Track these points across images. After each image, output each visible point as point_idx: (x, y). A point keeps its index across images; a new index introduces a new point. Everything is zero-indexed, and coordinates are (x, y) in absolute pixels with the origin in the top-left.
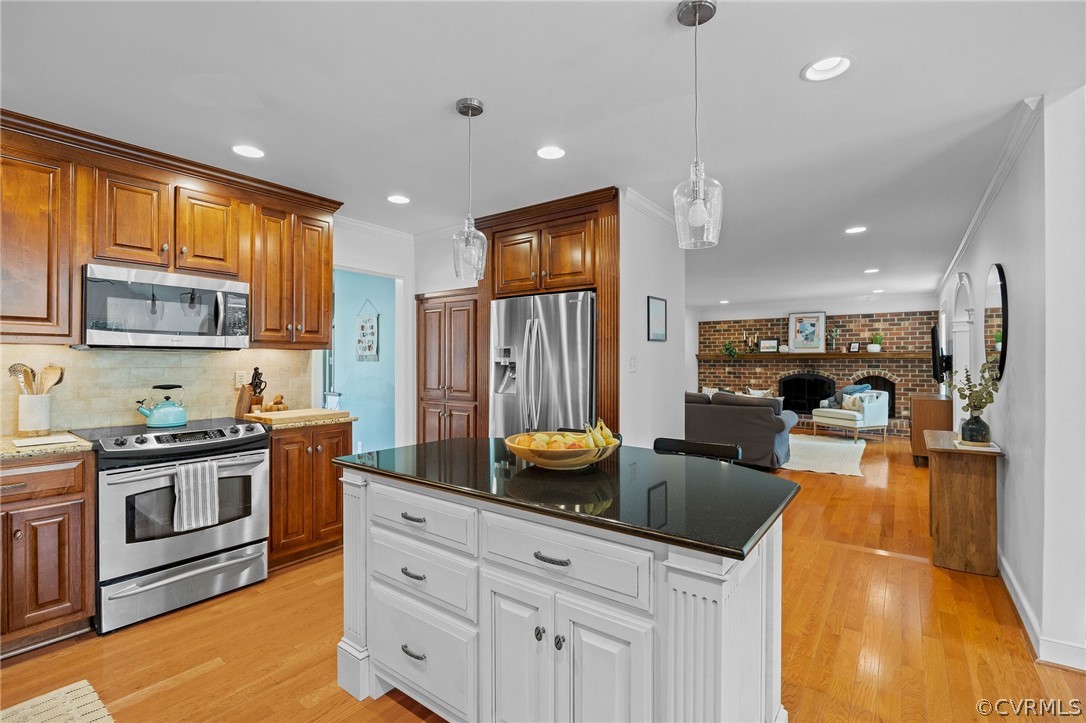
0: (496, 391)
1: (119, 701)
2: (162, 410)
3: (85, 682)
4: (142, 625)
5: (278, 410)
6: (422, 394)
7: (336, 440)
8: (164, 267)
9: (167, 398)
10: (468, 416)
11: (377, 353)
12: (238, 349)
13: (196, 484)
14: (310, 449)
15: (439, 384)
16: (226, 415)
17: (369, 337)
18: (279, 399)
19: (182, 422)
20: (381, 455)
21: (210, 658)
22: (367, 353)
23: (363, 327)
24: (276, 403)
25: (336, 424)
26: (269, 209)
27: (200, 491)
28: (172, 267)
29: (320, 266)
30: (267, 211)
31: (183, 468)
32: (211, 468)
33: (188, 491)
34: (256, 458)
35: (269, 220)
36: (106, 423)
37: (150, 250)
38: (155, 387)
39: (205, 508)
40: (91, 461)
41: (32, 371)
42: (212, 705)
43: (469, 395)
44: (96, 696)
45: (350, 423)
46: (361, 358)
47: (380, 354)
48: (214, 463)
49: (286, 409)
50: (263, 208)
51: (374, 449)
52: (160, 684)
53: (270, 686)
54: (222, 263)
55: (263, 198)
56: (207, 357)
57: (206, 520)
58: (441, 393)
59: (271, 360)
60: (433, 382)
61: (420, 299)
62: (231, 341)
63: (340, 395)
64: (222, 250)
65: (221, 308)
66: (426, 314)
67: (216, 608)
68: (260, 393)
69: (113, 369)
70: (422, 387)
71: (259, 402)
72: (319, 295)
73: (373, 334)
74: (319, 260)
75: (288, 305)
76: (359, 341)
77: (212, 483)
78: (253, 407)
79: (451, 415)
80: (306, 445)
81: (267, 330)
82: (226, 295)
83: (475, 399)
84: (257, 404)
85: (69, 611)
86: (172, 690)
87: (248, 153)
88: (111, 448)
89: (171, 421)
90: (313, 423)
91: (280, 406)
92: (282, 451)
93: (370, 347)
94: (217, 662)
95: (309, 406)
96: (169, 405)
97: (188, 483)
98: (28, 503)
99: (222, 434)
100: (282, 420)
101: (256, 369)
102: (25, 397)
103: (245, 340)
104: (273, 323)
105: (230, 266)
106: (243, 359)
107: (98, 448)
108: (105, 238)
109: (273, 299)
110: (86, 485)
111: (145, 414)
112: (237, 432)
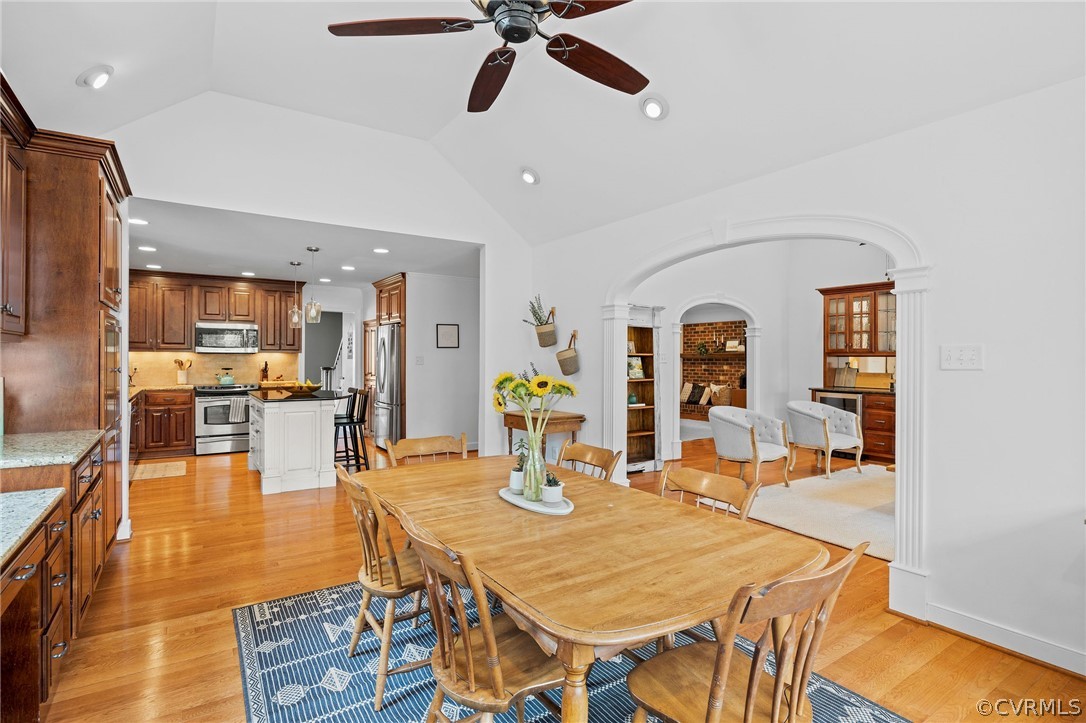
2: (224, 378)
6: (366, 377)
8: (225, 321)
9: (227, 373)
12: (255, 354)
18: (279, 375)
22: (350, 354)
23: (349, 339)
24: (277, 378)
26: (269, 291)
36: (208, 383)
37: (219, 315)
38: (222, 369)
40: (194, 394)
41: (181, 362)
46: (349, 357)
50: (266, 291)
54: (247, 317)
56: (247, 357)
59: (274, 358)
61: (365, 324)
62: (250, 350)
64: (248, 312)
65: (245, 336)
68: (267, 373)
71: (266, 376)
73: (351, 343)
75: (278, 332)
78: (262, 378)
81: (268, 345)
82: (248, 330)
84: (264, 377)
85: (186, 444)
88: (199, 390)
89: (227, 382)
93: (351, 351)
96: (227, 376)
98: (175, 406)
101: (266, 362)
102: (179, 372)
103: (256, 350)
104: (271, 341)
105: (250, 318)
106: (263, 358)
107: (195, 388)
108: (202, 312)
109: (271, 331)
110: (192, 402)
111: (219, 380)
112: (246, 387)
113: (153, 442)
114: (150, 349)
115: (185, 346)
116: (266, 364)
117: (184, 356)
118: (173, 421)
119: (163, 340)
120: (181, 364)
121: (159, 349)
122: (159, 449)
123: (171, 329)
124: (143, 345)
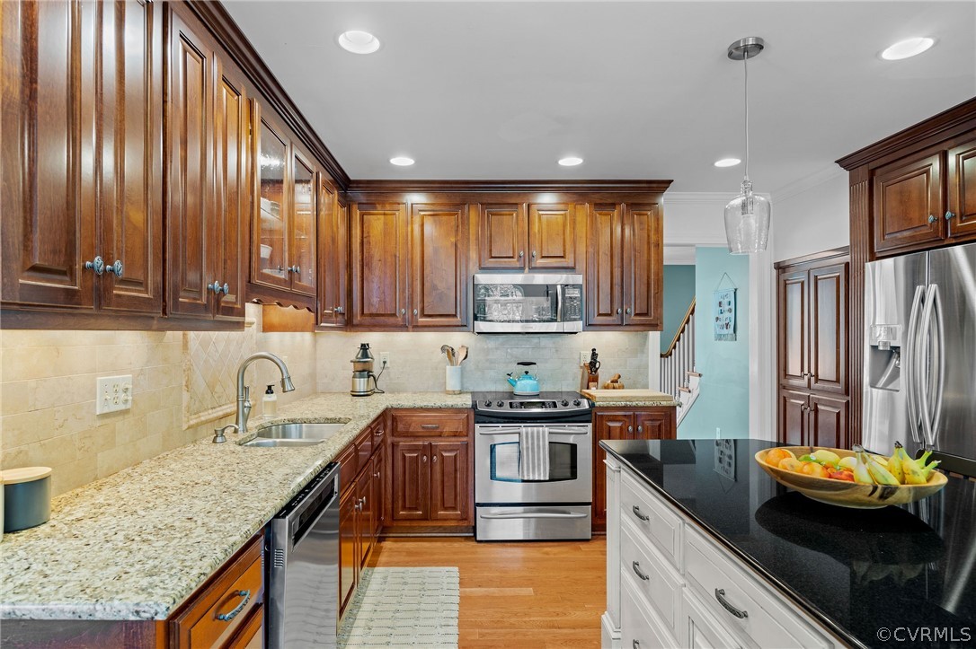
0: (873, 385)
1: (467, 589)
2: (523, 382)
3: (456, 569)
4: (500, 544)
5: (614, 388)
6: (783, 381)
7: (658, 423)
8: (521, 269)
9: (527, 373)
10: (838, 414)
11: (735, 331)
12: (576, 333)
13: (533, 444)
14: (630, 428)
15: (802, 370)
16: (573, 390)
17: (727, 314)
18: (616, 378)
19: (535, 392)
20: (739, 444)
21: (527, 586)
22: (725, 331)
23: (720, 303)
24: (612, 382)
25: (657, 407)
26: (601, 204)
27: (536, 450)
28: (527, 269)
29: (649, 249)
30: (599, 206)
31: (524, 429)
32: (544, 432)
33: (528, 448)
34: (582, 430)
35: (600, 214)
36: (493, 389)
37: (512, 257)
38: (518, 364)
39: (539, 465)
40: (472, 416)
41: (452, 349)
42: (513, 620)
43: (841, 387)
44: (458, 580)
45: (674, 408)
46: (720, 337)
47: (738, 332)
48: (547, 429)
49: (623, 387)
50: (596, 204)
51: (732, 437)
52: (492, 589)
53: (553, 627)
54: (562, 260)
55: (596, 196)
56: (559, 339)
57: (539, 475)
58: (804, 382)
59: (609, 342)
60: (794, 368)
61: (781, 268)
62: (568, 326)
63: (700, 375)
64: (562, 249)
65: (560, 298)
66: (786, 284)
67: (546, 549)
68: (596, 372)
69: (497, 349)
70: (782, 373)
71: (595, 379)
72: (649, 277)
73: (730, 310)
74: (649, 243)
75: (619, 289)
76: (717, 319)
77: (544, 445)
78: (590, 384)
79: (816, 410)
80: (627, 424)
81: (599, 315)
82: (565, 286)
83: (847, 393)
84: (593, 381)
85: (459, 517)
86: (496, 597)
87: (571, 163)
88: (482, 408)
89: (528, 391)
90: (634, 404)
91: (616, 385)
92: (604, 427)
93: (727, 325)
94: (529, 591)
95: (646, 387)
96: (527, 378)
97: (527, 442)
98: (440, 439)
99: (555, 405)
100: (605, 399)
101: (594, 350)
102: (448, 367)
103: (579, 325)
104: (605, 308)
105: (569, 262)
106: (587, 341)
107: (474, 406)
108: (486, 254)
109: (605, 287)
110: (469, 432)
111: (513, 384)
112: (566, 405)
113: (404, 508)
114: (403, 327)
115: (458, 320)
116: (594, 355)
117: (457, 339)
118: (437, 468)
119: (423, 309)
120: (450, 352)
121: (417, 327)
122: (415, 524)
123: (434, 288)
124: (392, 320)
